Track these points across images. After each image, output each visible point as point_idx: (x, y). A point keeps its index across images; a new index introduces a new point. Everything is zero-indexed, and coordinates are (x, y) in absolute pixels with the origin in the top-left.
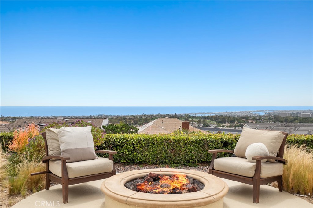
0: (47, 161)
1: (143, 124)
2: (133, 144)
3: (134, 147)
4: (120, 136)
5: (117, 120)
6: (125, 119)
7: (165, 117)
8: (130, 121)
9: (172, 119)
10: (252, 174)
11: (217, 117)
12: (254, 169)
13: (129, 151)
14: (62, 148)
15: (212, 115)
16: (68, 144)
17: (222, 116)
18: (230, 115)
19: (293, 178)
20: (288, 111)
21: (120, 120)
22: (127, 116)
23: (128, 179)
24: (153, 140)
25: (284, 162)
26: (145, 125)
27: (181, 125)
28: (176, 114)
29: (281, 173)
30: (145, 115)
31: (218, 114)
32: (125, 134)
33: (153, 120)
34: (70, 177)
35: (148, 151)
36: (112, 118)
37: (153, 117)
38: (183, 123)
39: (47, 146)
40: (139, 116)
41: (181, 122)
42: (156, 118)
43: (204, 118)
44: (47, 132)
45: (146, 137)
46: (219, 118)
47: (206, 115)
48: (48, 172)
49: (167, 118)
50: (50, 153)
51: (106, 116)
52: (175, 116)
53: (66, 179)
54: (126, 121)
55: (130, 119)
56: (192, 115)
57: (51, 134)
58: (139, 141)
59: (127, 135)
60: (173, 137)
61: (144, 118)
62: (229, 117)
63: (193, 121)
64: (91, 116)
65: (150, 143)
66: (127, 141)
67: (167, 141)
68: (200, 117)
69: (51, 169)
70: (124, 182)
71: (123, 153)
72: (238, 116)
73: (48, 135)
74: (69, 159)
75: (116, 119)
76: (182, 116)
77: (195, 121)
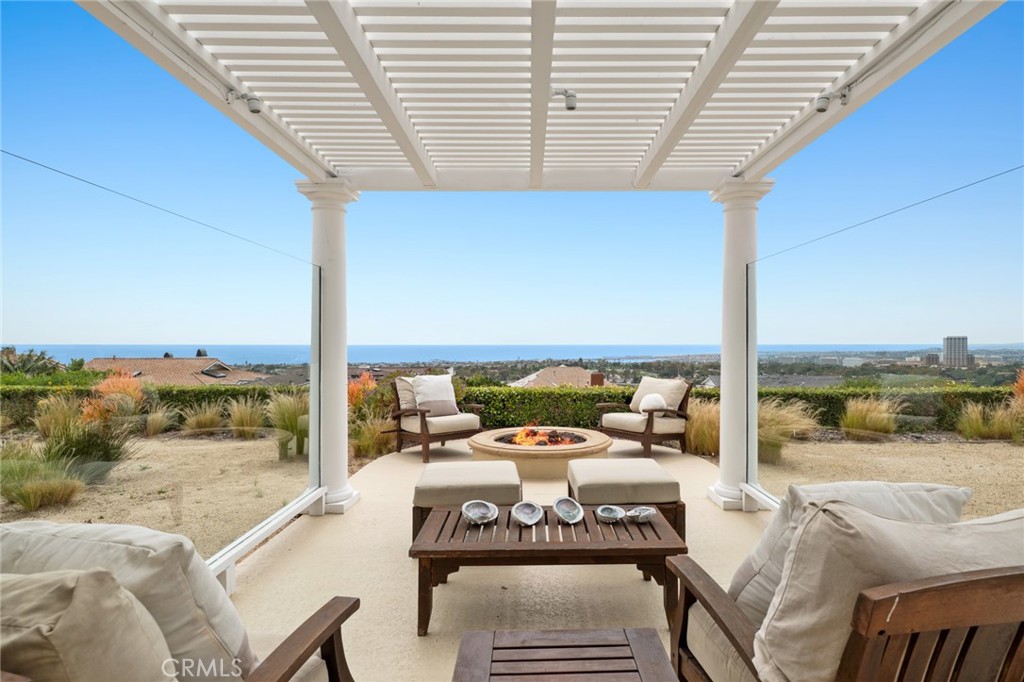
0: (397, 418)
1: (518, 379)
2: (503, 400)
3: (504, 405)
4: (484, 389)
5: (468, 371)
6: (483, 368)
7: (560, 364)
8: (495, 373)
9: (572, 368)
10: (642, 429)
11: (659, 365)
12: (645, 423)
13: (496, 409)
14: (418, 401)
15: (650, 361)
16: (425, 395)
17: (669, 362)
18: (685, 361)
19: (696, 436)
20: (795, 354)
21: (473, 371)
22: (487, 364)
23: (498, 436)
24: (530, 394)
25: (686, 417)
26: (522, 380)
27: (589, 380)
28: (581, 360)
29: (682, 431)
30: (522, 362)
31: (662, 360)
32: (492, 388)
33: (538, 370)
34: (431, 432)
35: (523, 409)
36: (460, 368)
37: (537, 366)
38: (593, 376)
39: (398, 399)
40: (511, 362)
41: (589, 373)
42: (543, 367)
43: (635, 366)
44: (397, 381)
45: (520, 391)
46: (663, 368)
47: (640, 361)
48: (400, 430)
49: (562, 366)
50: (403, 407)
51: (447, 363)
52: (580, 364)
53: (426, 437)
54: (486, 373)
55: (492, 368)
56: (612, 361)
57: (403, 383)
58: (511, 396)
59: (495, 389)
60: (557, 391)
61: (519, 366)
62: (683, 364)
63: (614, 372)
64: (418, 364)
65: (526, 397)
66: (495, 395)
67: (549, 395)
68: (627, 365)
69: (403, 427)
70: (493, 437)
71: (489, 413)
72: (699, 363)
73: (399, 385)
74: (429, 411)
75: (467, 368)
76: (592, 363)
77: (617, 373)
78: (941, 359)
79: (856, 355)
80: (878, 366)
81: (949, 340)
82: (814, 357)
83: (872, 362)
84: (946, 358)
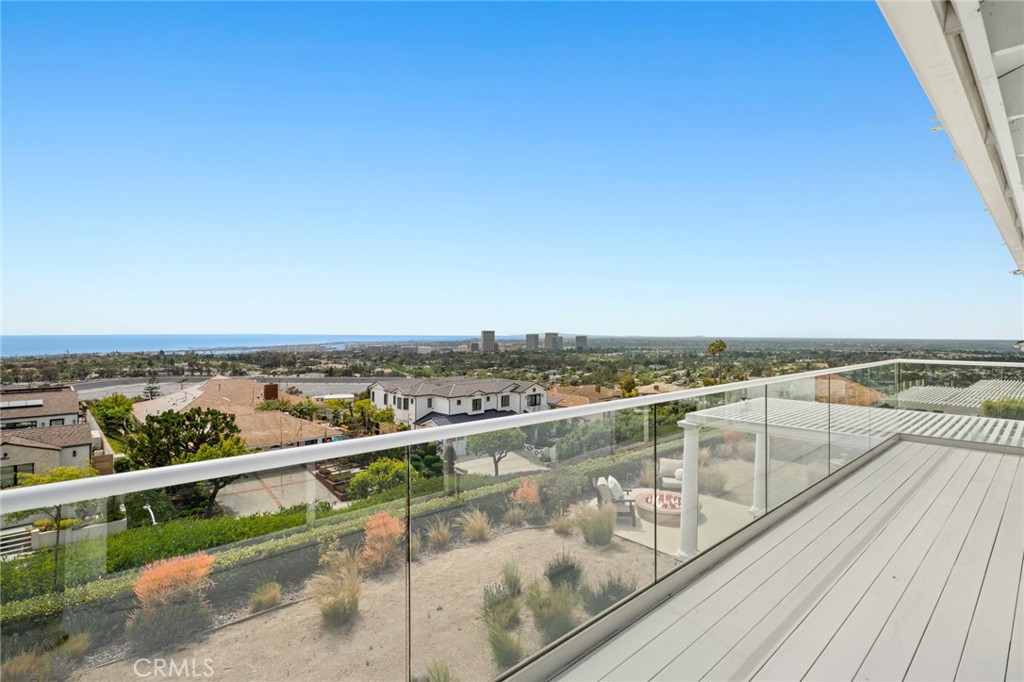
11: (260, 356)
17: (269, 353)
27: (262, 392)
28: (161, 352)
30: (73, 357)
31: (261, 350)
38: (267, 388)
43: (232, 358)
56: (203, 354)
62: (285, 355)
68: (222, 357)
72: (299, 353)
76: (177, 356)
77: (211, 365)
78: (480, 347)
79: (425, 344)
80: (442, 352)
81: (485, 333)
82: (396, 346)
83: (438, 349)
84: (484, 345)
